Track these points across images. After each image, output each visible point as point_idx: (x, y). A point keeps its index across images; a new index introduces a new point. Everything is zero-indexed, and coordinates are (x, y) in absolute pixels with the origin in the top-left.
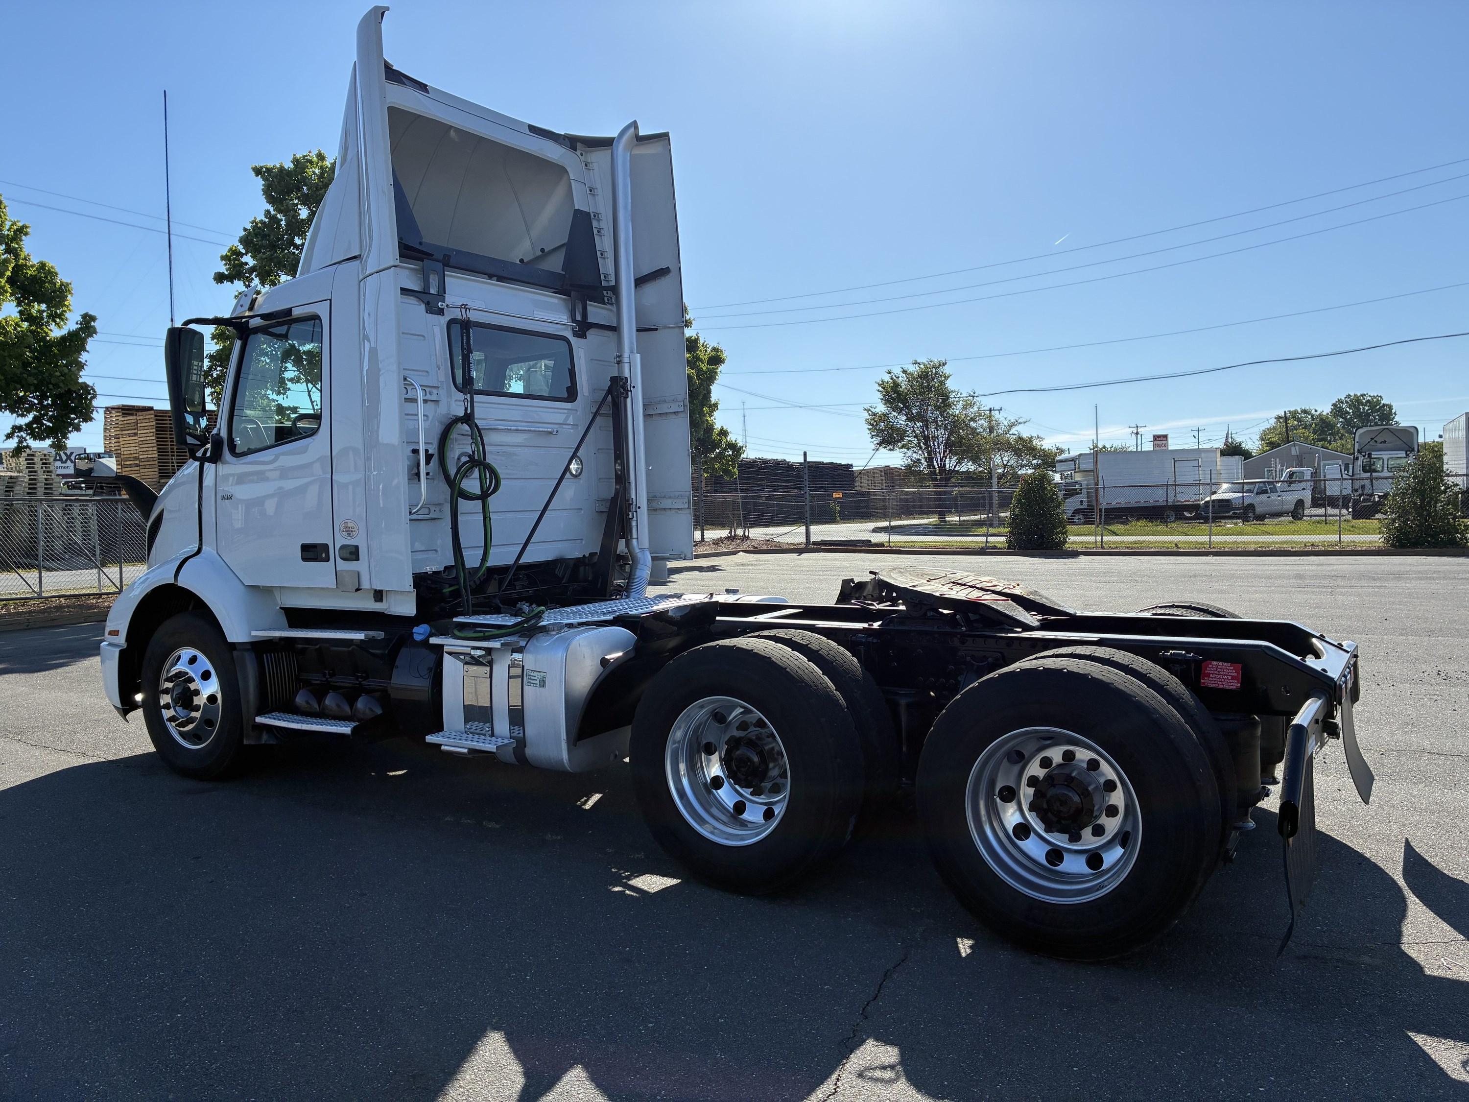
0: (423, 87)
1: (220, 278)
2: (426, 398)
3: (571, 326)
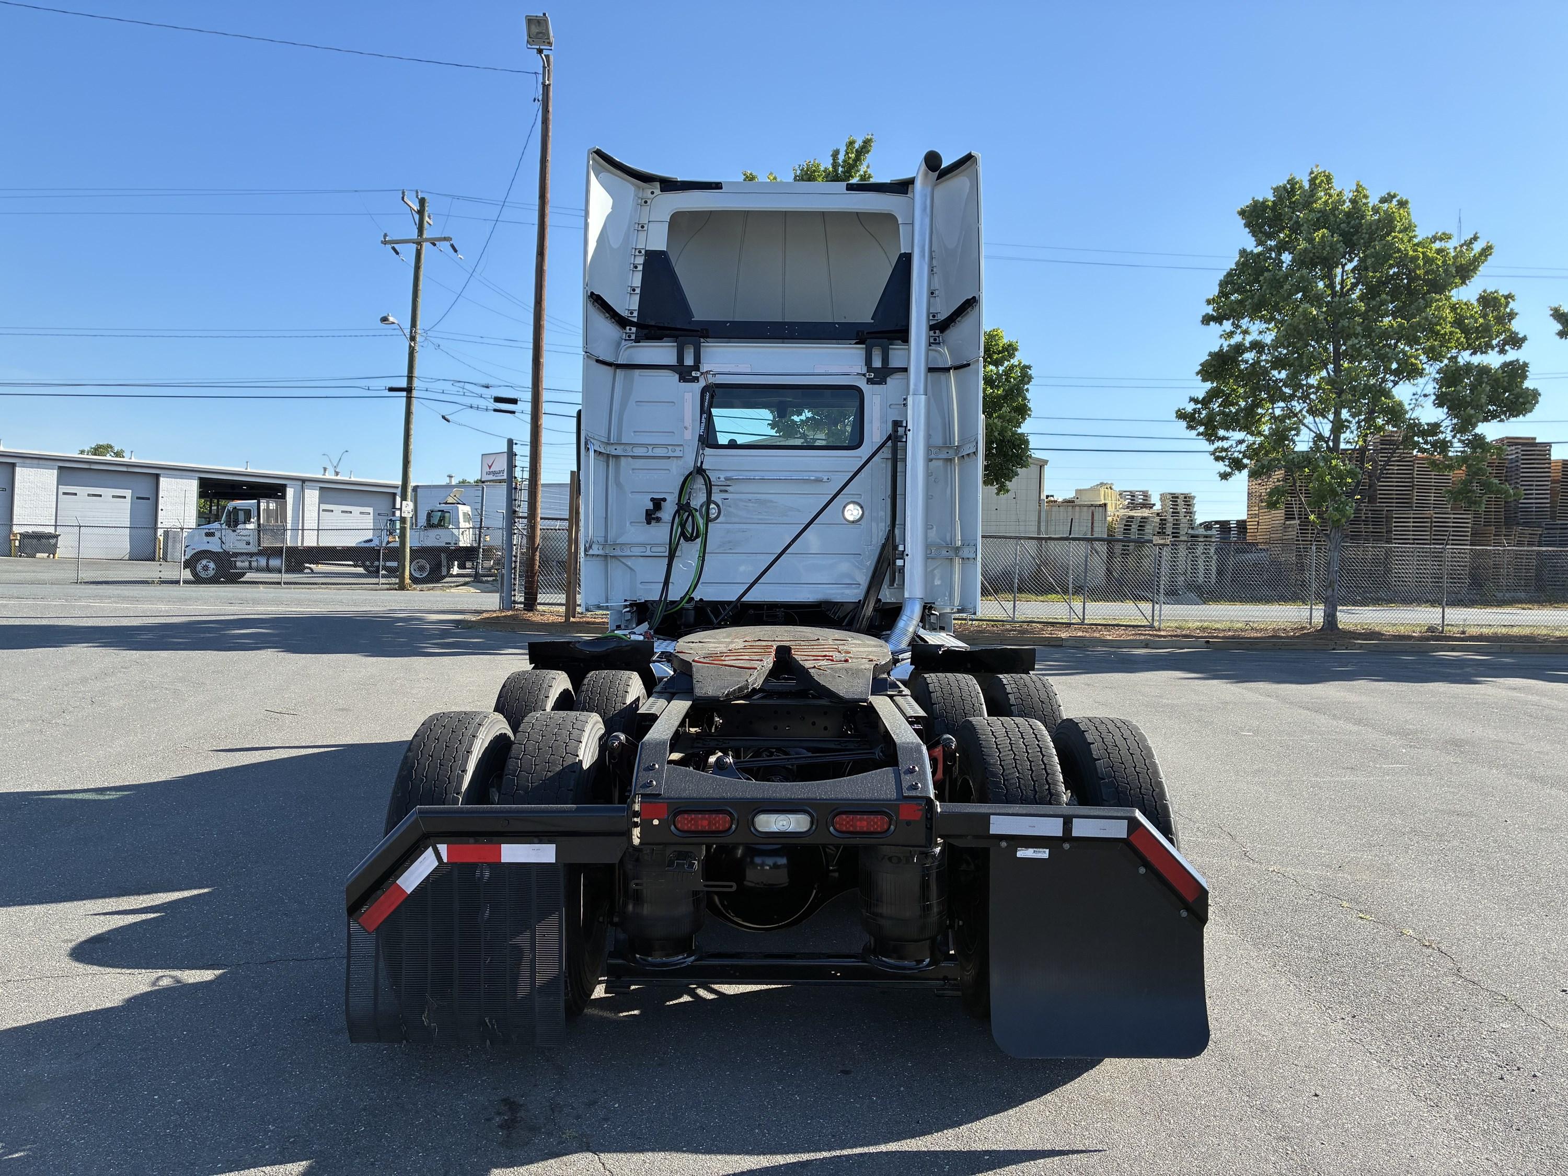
0: (717, 186)
1: (1207, 319)
2: (667, 455)
3: (864, 375)
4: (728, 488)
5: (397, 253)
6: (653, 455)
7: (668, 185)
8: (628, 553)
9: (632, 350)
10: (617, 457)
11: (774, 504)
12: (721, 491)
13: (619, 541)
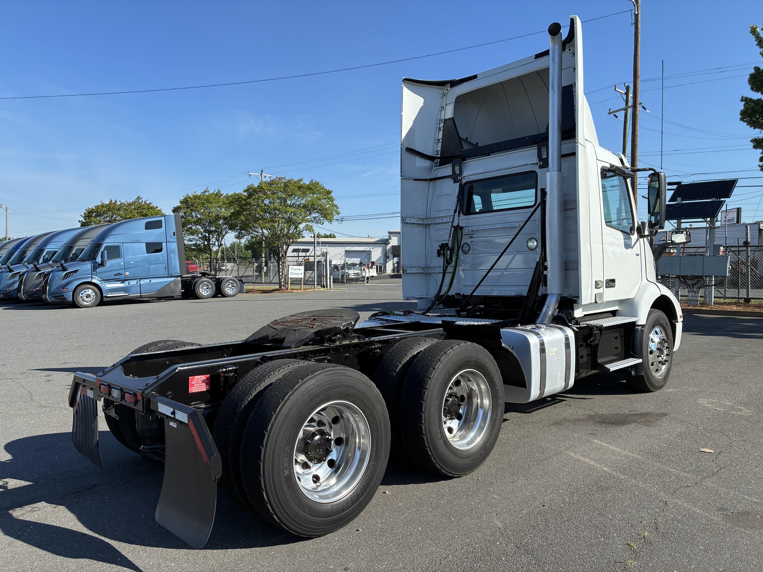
2: (447, 221)
3: (537, 163)
4: (473, 235)
5: (617, 117)
6: (443, 222)
7: (454, 83)
8: (434, 271)
9: (436, 171)
10: (429, 224)
11: (494, 242)
12: (470, 237)
13: (431, 266)
